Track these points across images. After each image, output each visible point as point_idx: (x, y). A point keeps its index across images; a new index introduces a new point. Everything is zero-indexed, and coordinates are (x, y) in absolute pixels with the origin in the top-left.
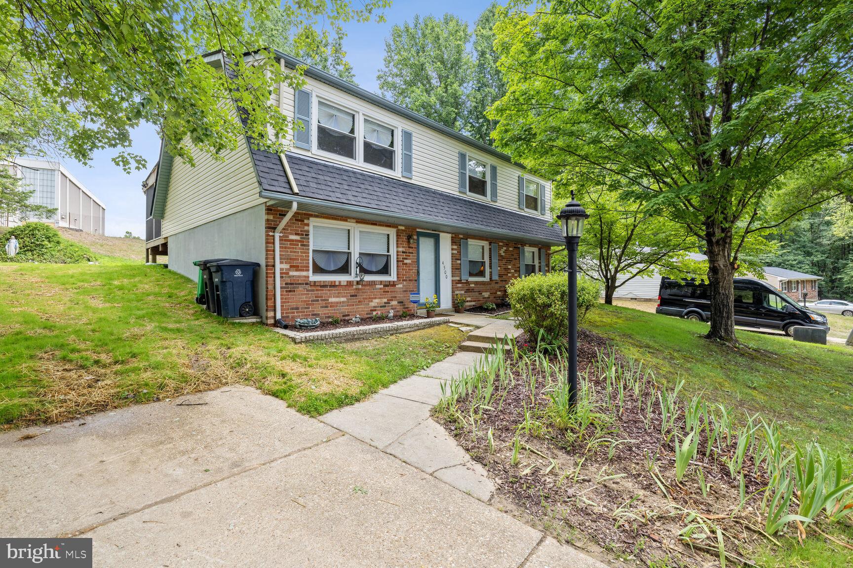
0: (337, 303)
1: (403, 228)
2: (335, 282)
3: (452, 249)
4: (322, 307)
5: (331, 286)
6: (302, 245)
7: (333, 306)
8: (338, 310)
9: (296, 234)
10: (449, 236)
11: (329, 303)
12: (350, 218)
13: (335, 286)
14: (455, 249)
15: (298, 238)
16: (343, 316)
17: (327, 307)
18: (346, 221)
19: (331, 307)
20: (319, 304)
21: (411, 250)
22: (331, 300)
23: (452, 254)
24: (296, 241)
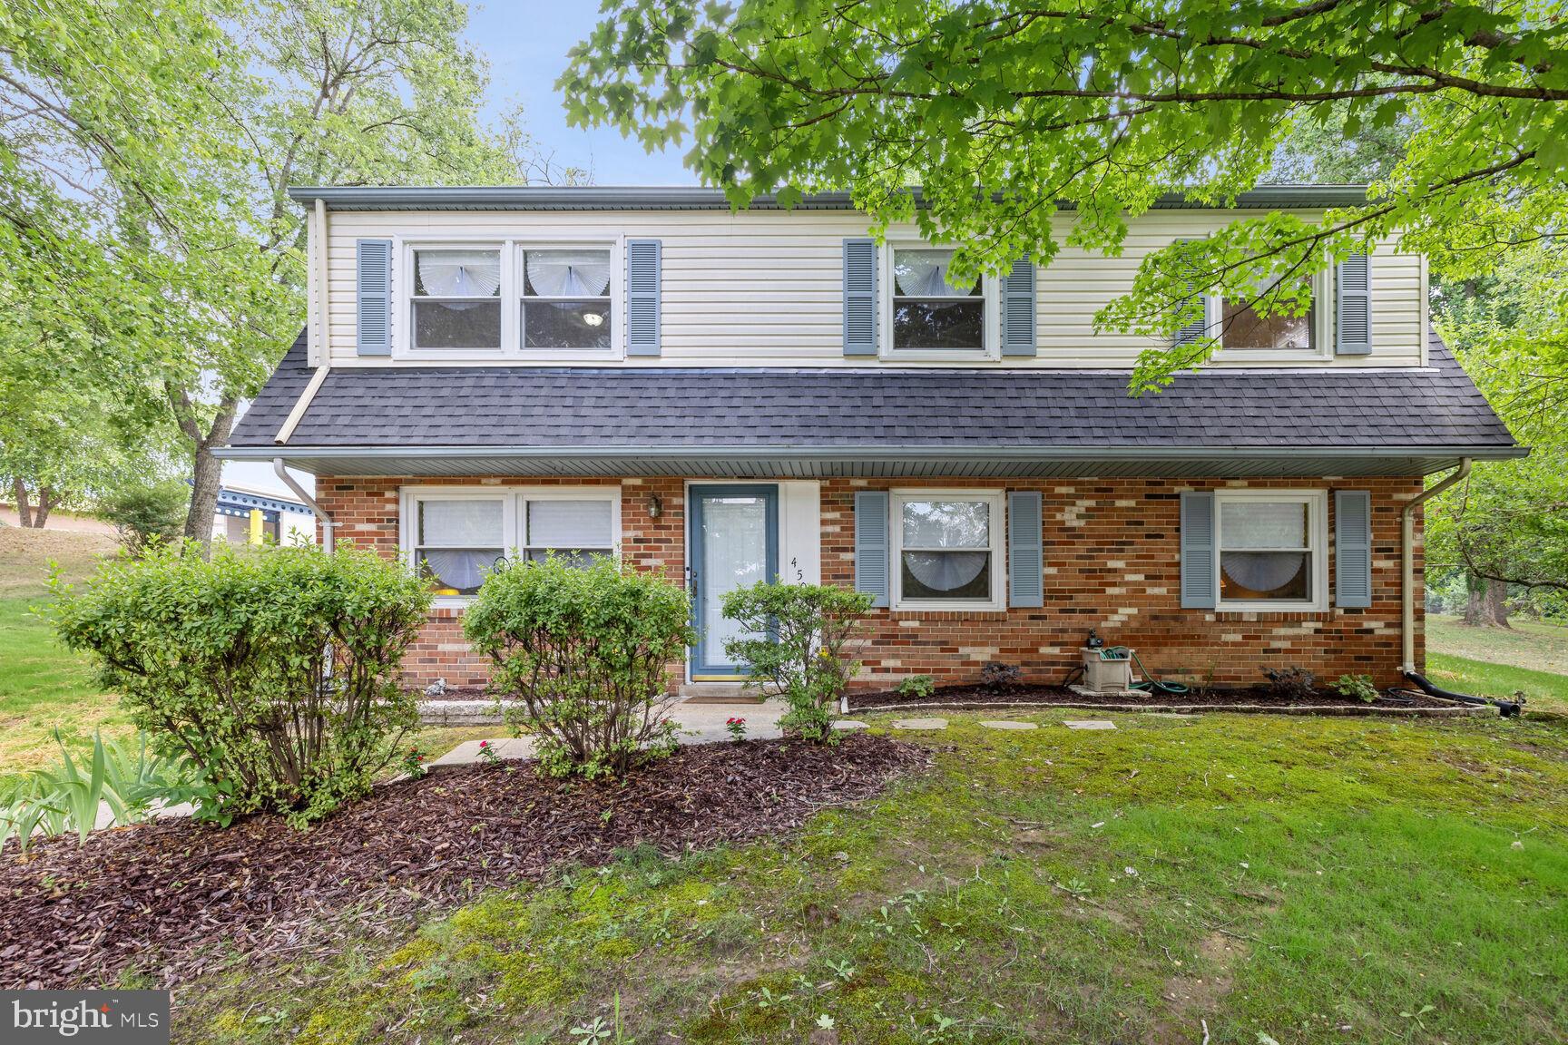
0: (457, 654)
1: (638, 482)
2: (448, 611)
3: (824, 522)
4: (422, 661)
5: (441, 620)
6: (380, 541)
7: (448, 661)
8: (458, 668)
9: (369, 521)
10: (815, 486)
11: (438, 654)
12: (490, 475)
13: (449, 619)
14: (833, 522)
15: (372, 527)
16: (471, 682)
17: (432, 661)
18: (479, 483)
19: (442, 661)
20: (416, 654)
21: (663, 534)
22: (441, 647)
23: (823, 535)
24: (369, 533)
